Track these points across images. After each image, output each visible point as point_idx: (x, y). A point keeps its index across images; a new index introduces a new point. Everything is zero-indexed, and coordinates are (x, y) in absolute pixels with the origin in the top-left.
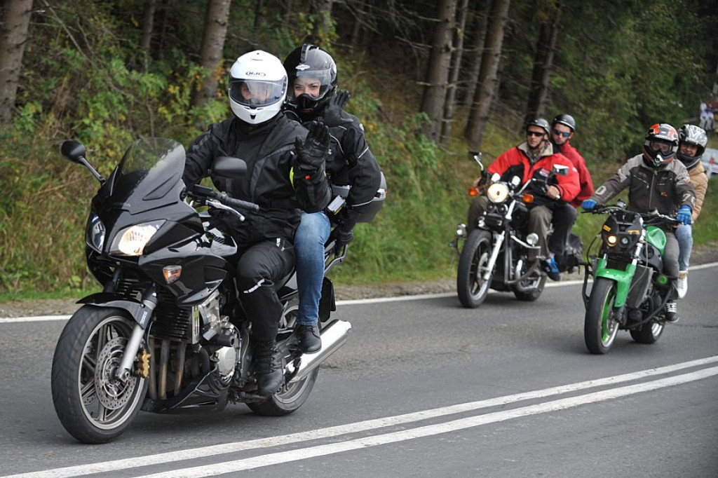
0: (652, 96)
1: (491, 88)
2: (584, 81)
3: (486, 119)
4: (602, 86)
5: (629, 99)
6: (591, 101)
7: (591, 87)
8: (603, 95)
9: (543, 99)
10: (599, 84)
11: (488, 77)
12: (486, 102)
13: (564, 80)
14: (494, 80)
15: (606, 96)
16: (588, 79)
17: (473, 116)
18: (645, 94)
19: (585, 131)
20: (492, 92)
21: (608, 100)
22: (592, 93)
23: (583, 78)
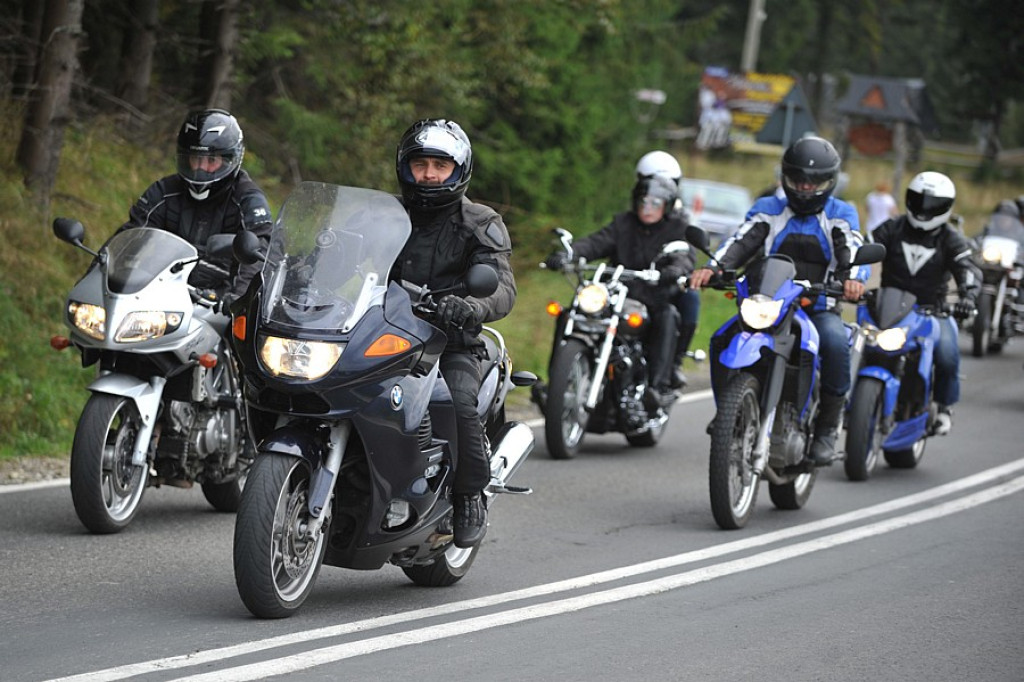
0: (517, 67)
1: (69, 54)
2: (358, 42)
3: (62, 121)
4: (398, 52)
5: (461, 77)
6: (375, 83)
7: (377, 54)
8: (398, 69)
9: (223, 76)
10: (391, 47)
11: (58, 29)
12: (61, 84)
13: (297, 39)
14: (75, 36)
15: (407, 72)
16: (368, 38)
17: (32, 116)
18: (502, 64)
19: (364, 148)
20: (73, 64)
21: (413, 81)
22: (381, 68)
23: (357, 36)
